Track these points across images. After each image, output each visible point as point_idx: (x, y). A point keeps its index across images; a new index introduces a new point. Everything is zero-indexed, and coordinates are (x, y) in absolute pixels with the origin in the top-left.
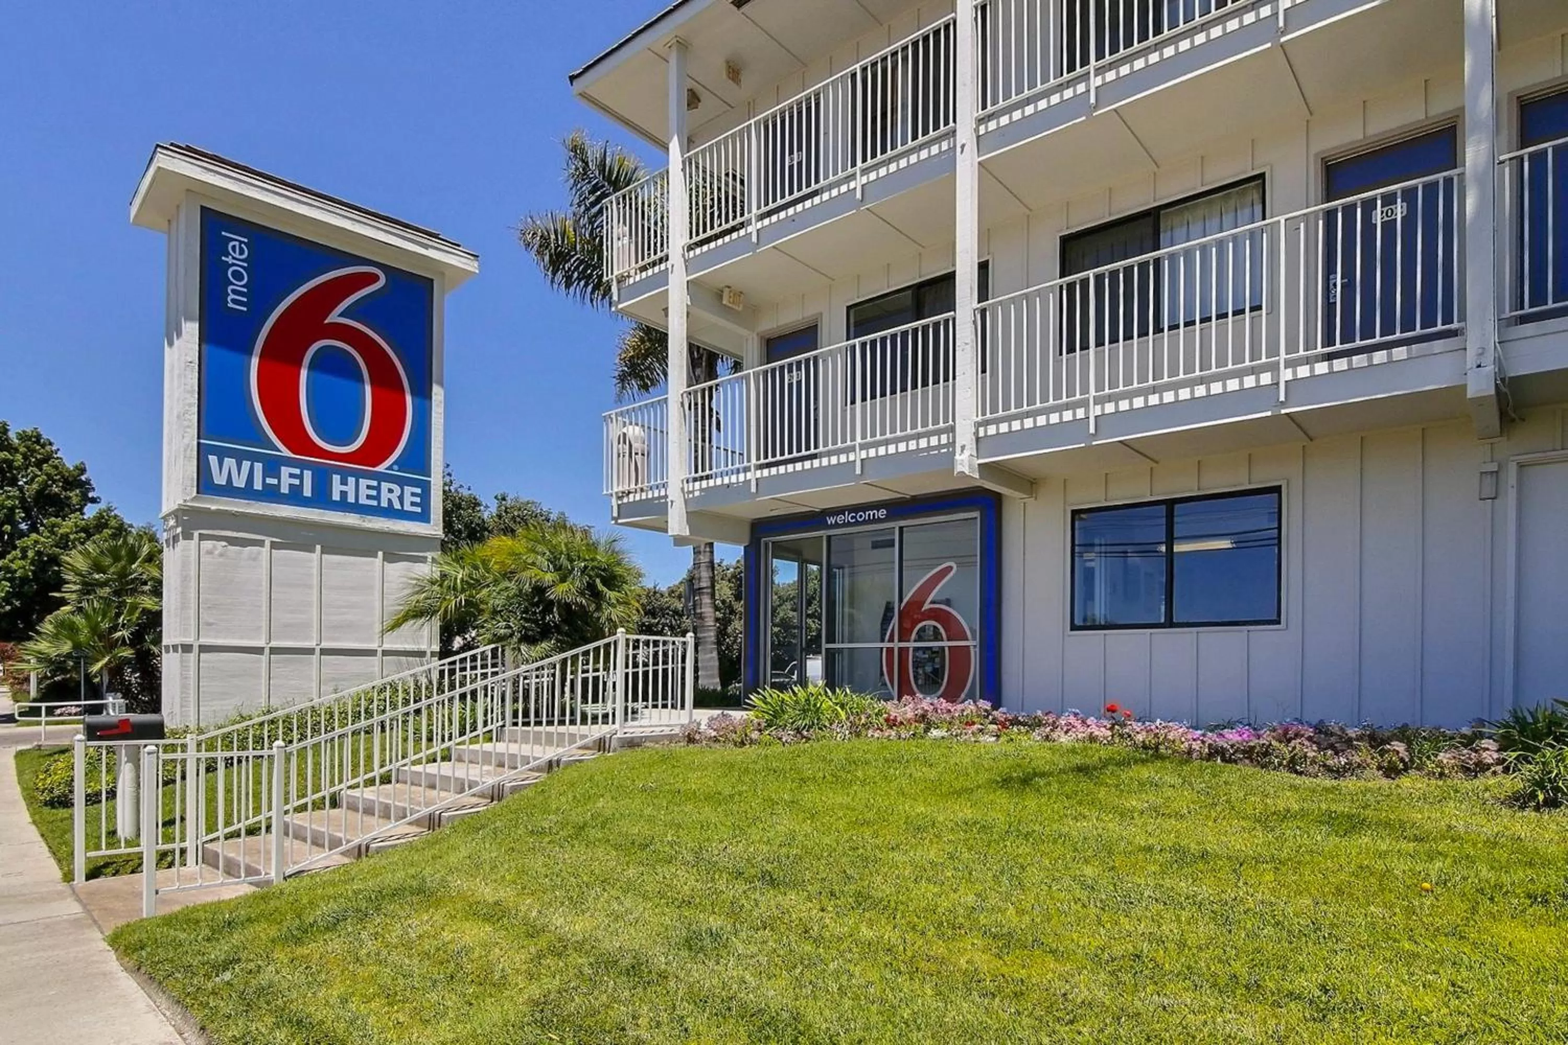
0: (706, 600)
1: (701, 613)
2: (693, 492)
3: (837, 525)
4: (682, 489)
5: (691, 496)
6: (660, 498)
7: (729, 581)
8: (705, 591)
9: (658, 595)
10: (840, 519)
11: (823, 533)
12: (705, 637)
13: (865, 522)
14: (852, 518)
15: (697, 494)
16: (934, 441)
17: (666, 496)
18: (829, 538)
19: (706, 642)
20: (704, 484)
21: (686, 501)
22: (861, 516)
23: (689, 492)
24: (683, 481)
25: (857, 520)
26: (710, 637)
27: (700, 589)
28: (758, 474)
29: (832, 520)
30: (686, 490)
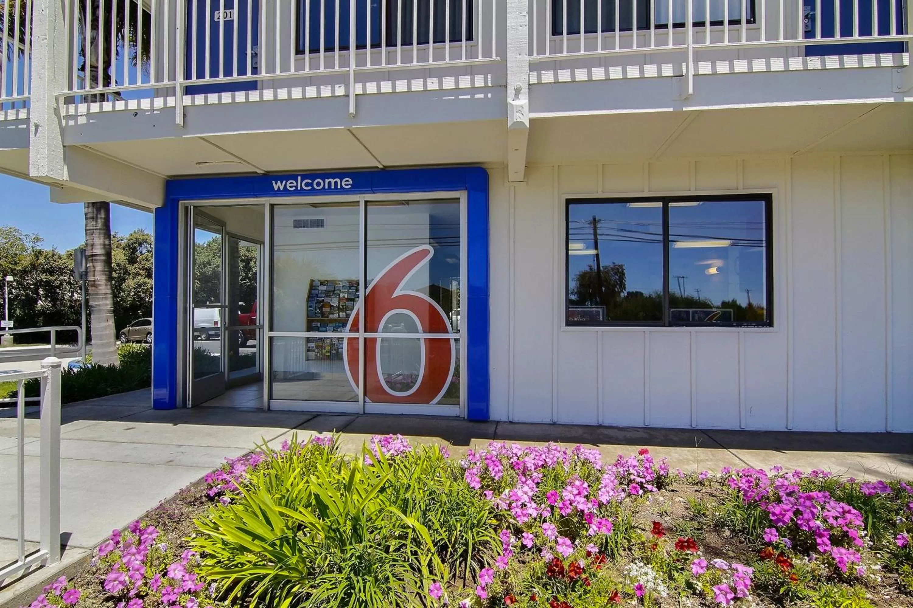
0: (99, 267)
1: (94, 281)
2: (75, 117)
3: (285, 192)
4: (57, 111)
5: (72, 123)
6: (17, 121)
7: (124, 249)
8: (98, 258)
9: (56, 257)
10: (290, 185)
11: (266, 201)
12: (99, 305)
13: (323, 192)
14: (307, 185)
15: (82, 120)
16: (465, 82)
17: (27, 121)
18: (272, 206)
19: (100, 310)
20: (95, 107)
21: (63, 131)
22: (318, 184)
23: (68, 117)
24: (57, 99)
25: (313, 188)
26: (107, 305)
27: (92, 256)
28: (187, 100)
29: (278, 185)
30: (63, 113)
